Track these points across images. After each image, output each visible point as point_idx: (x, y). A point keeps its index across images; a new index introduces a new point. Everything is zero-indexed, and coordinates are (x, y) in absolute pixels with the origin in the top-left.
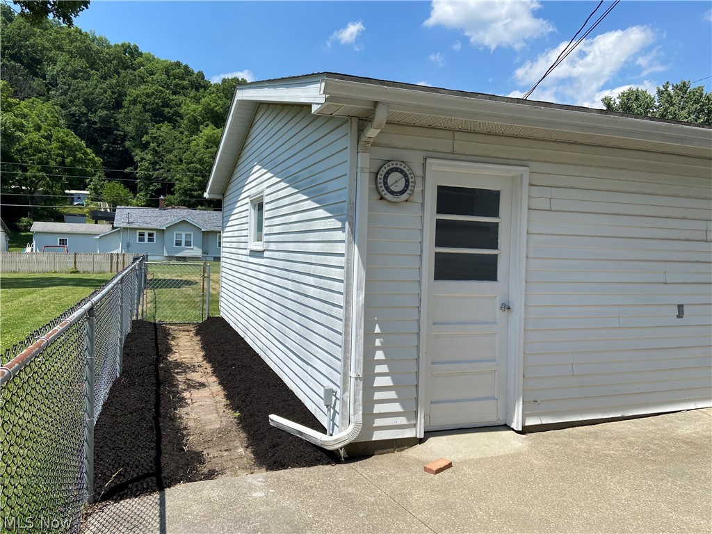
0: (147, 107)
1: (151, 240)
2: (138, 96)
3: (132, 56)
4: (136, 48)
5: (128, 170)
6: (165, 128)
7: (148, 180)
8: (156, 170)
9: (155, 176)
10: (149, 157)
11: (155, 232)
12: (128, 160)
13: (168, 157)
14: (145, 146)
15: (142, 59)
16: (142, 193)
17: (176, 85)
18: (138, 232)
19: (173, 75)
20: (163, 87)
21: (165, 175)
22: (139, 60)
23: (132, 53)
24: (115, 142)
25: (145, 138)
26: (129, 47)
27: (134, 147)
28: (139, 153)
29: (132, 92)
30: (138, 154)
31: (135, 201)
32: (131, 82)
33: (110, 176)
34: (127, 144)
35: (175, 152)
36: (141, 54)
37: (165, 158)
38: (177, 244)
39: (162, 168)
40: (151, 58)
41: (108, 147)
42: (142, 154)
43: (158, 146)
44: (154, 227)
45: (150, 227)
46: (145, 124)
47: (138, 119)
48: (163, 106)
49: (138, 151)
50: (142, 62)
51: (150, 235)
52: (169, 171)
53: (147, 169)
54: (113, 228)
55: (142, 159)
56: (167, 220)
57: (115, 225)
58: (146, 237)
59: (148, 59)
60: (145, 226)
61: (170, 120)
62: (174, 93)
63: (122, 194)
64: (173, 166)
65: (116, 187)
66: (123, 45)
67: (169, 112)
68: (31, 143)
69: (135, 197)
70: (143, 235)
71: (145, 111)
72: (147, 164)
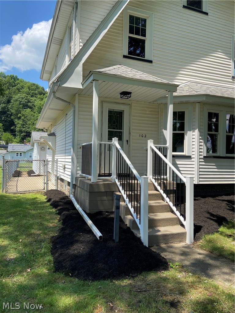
0: (21, 103)
1: (21, 155)
3: (15, 80)
4: (16, 77)
5: (12, 128)
6: (28, 111)
7: (21, 132)
8: (24, 128)
9: (23, 130)
10: (21, 122)
11: (22, 153)
12: (12, 123)
13: (29, 122)
14: (19, 118)
15: (18, 81)
16: (18, 137)
17: (32, 93)
18: (16, 153)
19: (31, 89)
20: (27, 94)
21: (27, 130)
22: (17, 82)
23: (15, 79)
24: (7, 117)
25: (19, 115)
26: (13, 76)
27: (15, 118)
28: (17, 121)
29: (16, 97)
30: (16, 121)
31: (15, 140)
32: (14, 92)
33: (5, 131)
34: (12, 117)
35: (31, 121)
36: (18, 79)
37: (27, 123)
38: (30, 157)
39: (26, 127)
40: (23, 81)
41: (4, 119)
42: (18, 121)
43: (25, 118)
44: (22, 151)
45: (21, 151)
46: (20, 109)
47: (17, 107)
48: (28, 102)
50: (18, 83)
51: (21, 154)
52: (29, 128)
53: (20, 127)
54: (7, 151)
55: (18, 123)
56: (27, 148)
57: (8, 151)
58: (19, 154)
59: (21, 81)
60: (19, 151)
61: (31, 108)
62: (32, 96)
63: (10, 138)
64: (31, 126)
65: (8, 135)
66: (11, 76)
67: (30, 105)
69: (15, 139)
70: (18, 154)
71: (20, 104)
72: (20, 125)
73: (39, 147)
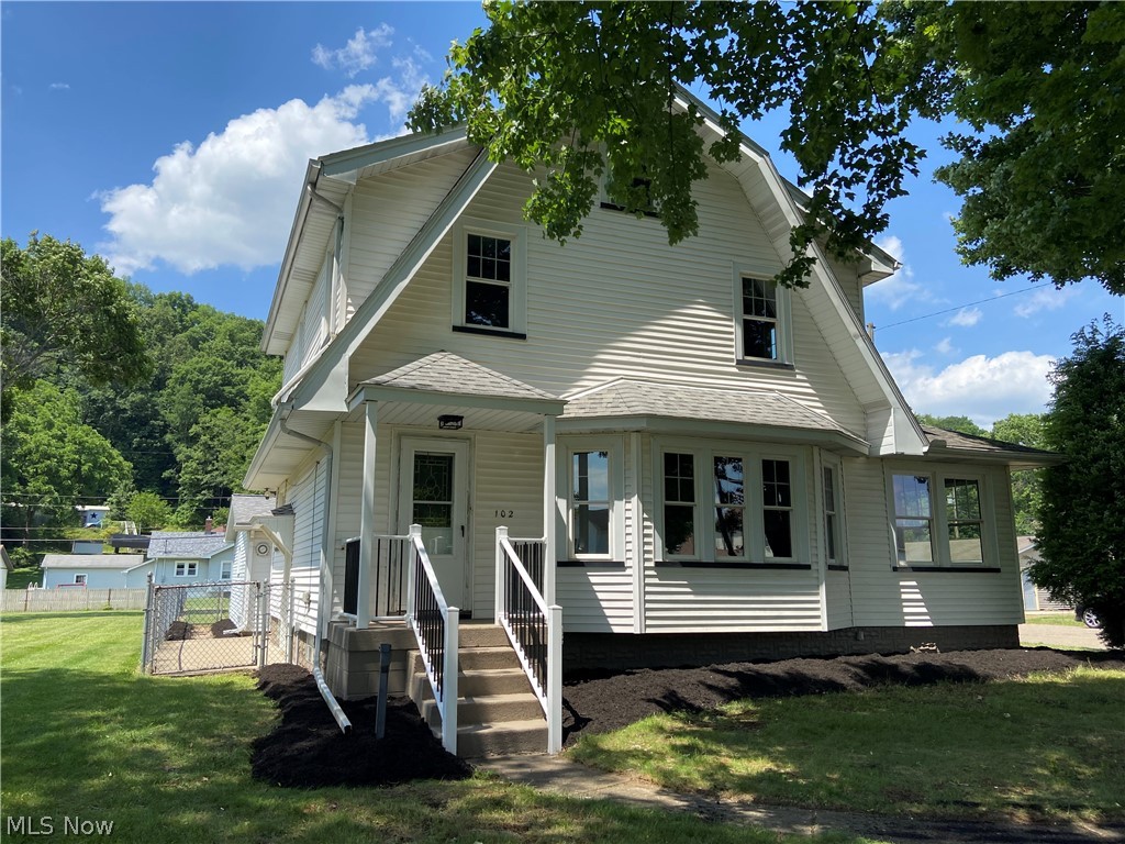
0: (200, 387)
1: (191, 572)
2: (187, 372)
3: (184, 311)
4: (190, 299)
5: (166, 474)
6: (224, 413)
7: (196, 487)
8: (207, 473)
9: (205, 481)
10: (198, 454)
11: (197, 562)
12: (169, 460)
13: (225, 453)
14: (192, 440)
15: (196, 314)
16: (186, 506)
17: (243, 354)
18: (176, 563)
19: (240, 340)
20: (225, 358)
21: (219, 479)
22: (192, 315)
23: (184, 306)
24: (150, 436)
25: (194, 429)
26: (180, 298)
27: (177, 441)
28: (185, 449)
29: (181, 367)
30: (182, 451)
31: (174, 517)
32: (180, 353)
33: (140, 485)
34: (168, 437)
35: (234, 447)
36: (197, 307)
37: (220, 456)
38: (224, 577)
39: (217, 469)
40: (210, 312)
41: (140, 444)
42: (189, 452)
43: (212, 439)
44: (197, 556)
45: (192, 556)
46: (196, 410)
47: (185, 404)
48: (222, 385)
49: (182, 447)
50: (196, 318)
51: (191, 566)
52: (225, 473)
53: (195, 472)
54: (146, 559)
55: (189, 458)
56: (213, 546)
57: (148, 556)
58: (186, 569)
59: (205, 314)
60: (186, 555)
61: (233, 403)
62: (240, 364)
63: (157, 508)
64: (232, 466)
65: (150, 500)
66: (170, 297)
67: (230, 393)
68: (38, 447)
69: (173, 512)
70: (183, 567)
71: (196, 391)
72: (195, 465)
73: (251, 544)
